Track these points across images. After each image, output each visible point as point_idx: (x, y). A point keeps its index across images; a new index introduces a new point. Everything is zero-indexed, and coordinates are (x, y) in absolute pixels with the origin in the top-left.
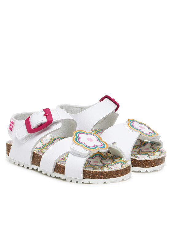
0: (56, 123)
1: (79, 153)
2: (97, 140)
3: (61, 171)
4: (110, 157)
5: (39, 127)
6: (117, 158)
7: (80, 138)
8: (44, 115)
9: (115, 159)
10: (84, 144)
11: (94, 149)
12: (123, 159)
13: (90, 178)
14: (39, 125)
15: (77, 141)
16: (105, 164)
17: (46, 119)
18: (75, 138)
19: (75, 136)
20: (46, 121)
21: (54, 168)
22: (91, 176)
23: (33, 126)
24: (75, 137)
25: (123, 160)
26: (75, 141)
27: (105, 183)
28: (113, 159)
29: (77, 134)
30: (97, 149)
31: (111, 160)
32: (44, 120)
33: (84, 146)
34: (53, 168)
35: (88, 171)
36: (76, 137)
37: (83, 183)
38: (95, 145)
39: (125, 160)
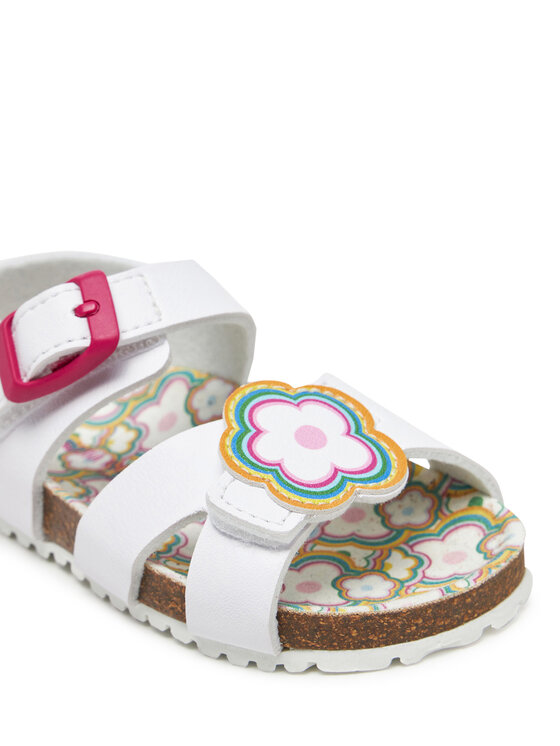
0: (144, 344)
1: (250, 531)
2: (348, 433)
3: (172, 608)
4: (425, 488)
5: (54, 370)
6: (456, 495)
7: (259, 432)
8: (79, 312)
9: (449, 496)
10: (276, 470)
11: (331, 500)
12: (487, 502)
13: (317, 648)
14: (50, 362)
15: (242, 457)
16: (400, 530)
17: (87, 333)
18: (232, 434)
19: (235, 425)
20: (87, 343)
21: (137, 586)
22: (323, 637)
23: (26, 370)
24: (230, 428)
25: (486, 511)
26: (230, 452)
27: (396, 661)
28: (440, 499)
29: (245, 406)
30: (346, 497)
31: (427, 503)
32: (76, 336)
33: (277, 486)
34: (132, 588)
35: (305, 617)
36: (236, 428)
37: (280, 668)
38: (336, 471)
39: (496, 509)
